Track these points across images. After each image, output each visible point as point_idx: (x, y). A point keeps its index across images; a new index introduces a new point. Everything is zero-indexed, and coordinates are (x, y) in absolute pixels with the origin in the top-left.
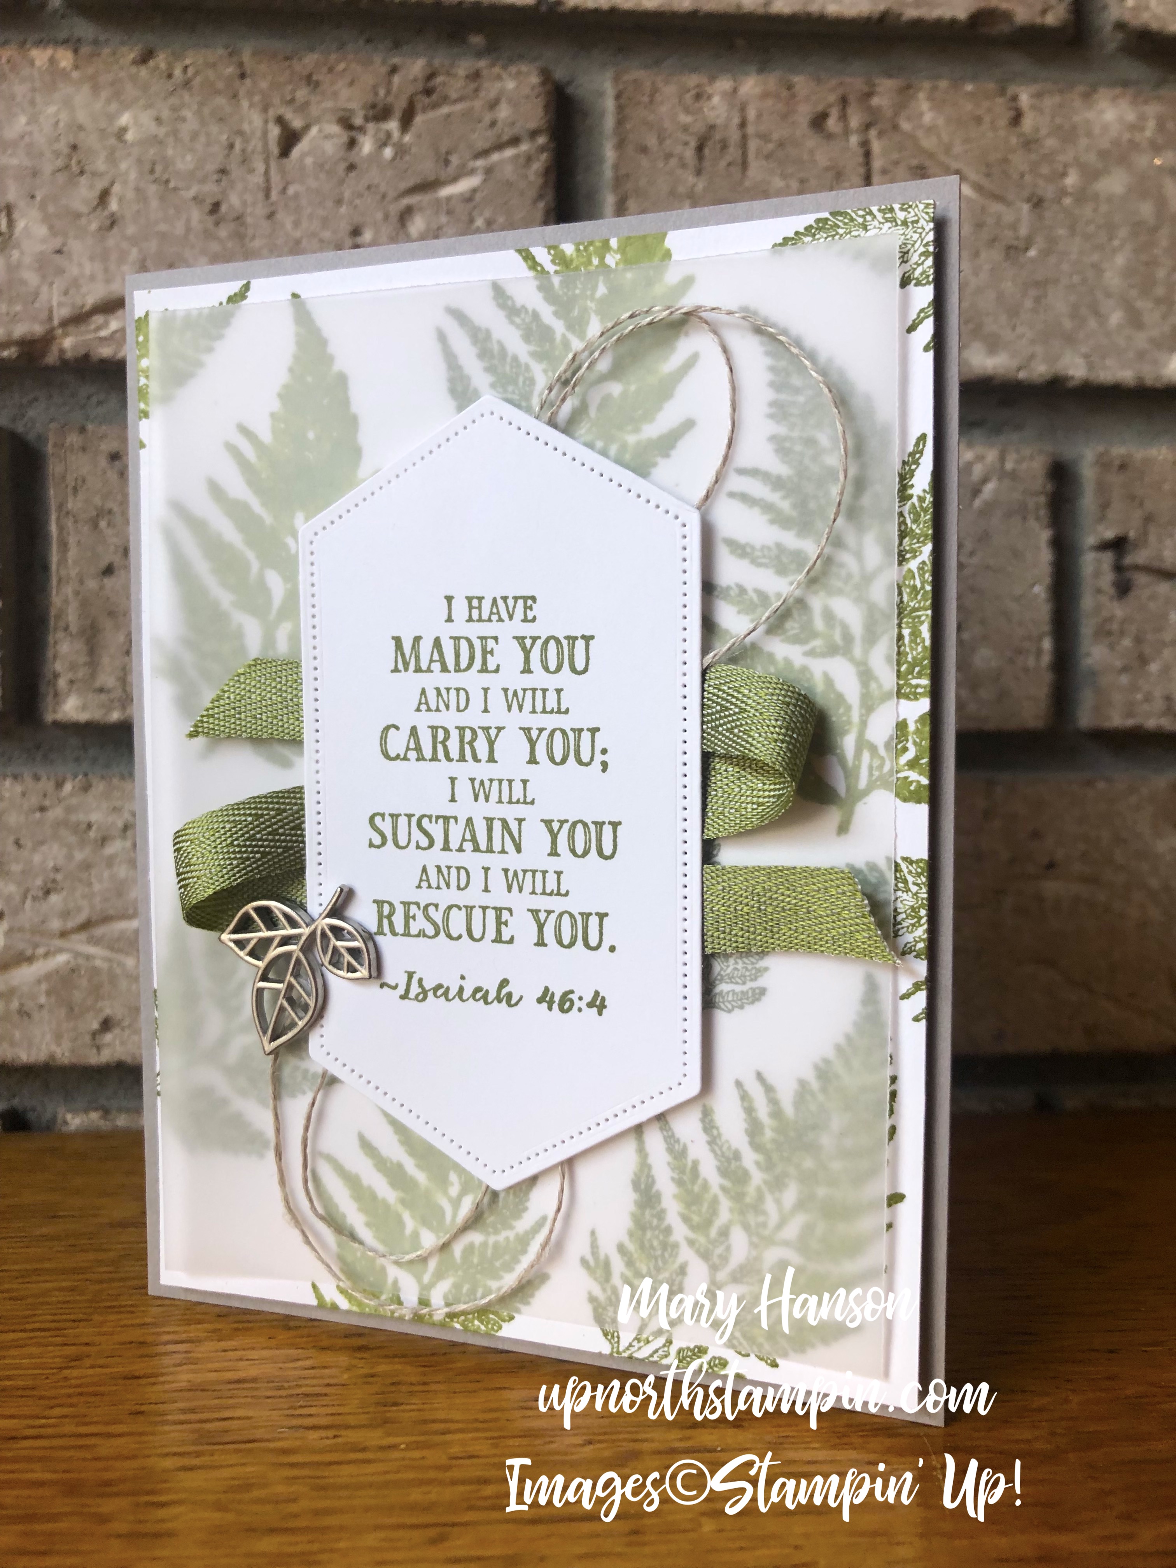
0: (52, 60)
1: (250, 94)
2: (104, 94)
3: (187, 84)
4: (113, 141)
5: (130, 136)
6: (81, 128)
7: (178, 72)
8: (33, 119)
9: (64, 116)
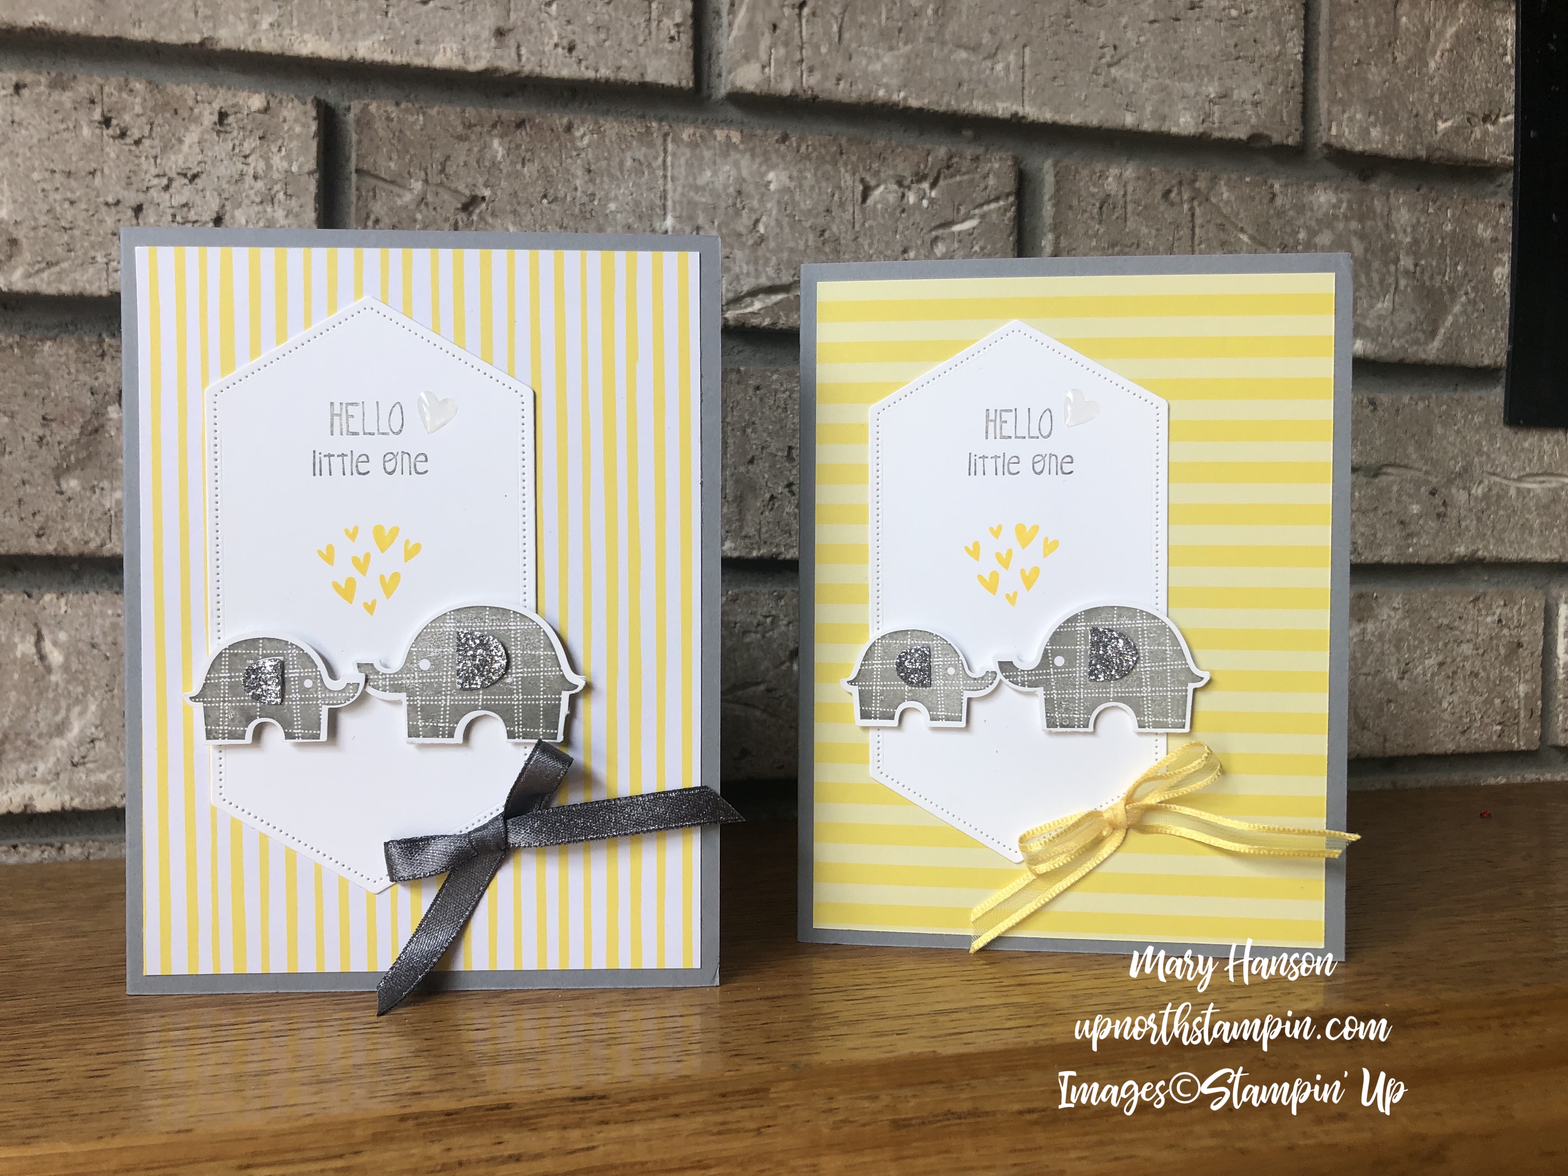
0: (728, 137)
1: (846, 165)
2: (758, 160)
3: (808, 157)
4: (763, 189)
5: (772, 187)
6: (744, 180)
7: (803, 149)
8: (715, 173)
9: (733, 173)
